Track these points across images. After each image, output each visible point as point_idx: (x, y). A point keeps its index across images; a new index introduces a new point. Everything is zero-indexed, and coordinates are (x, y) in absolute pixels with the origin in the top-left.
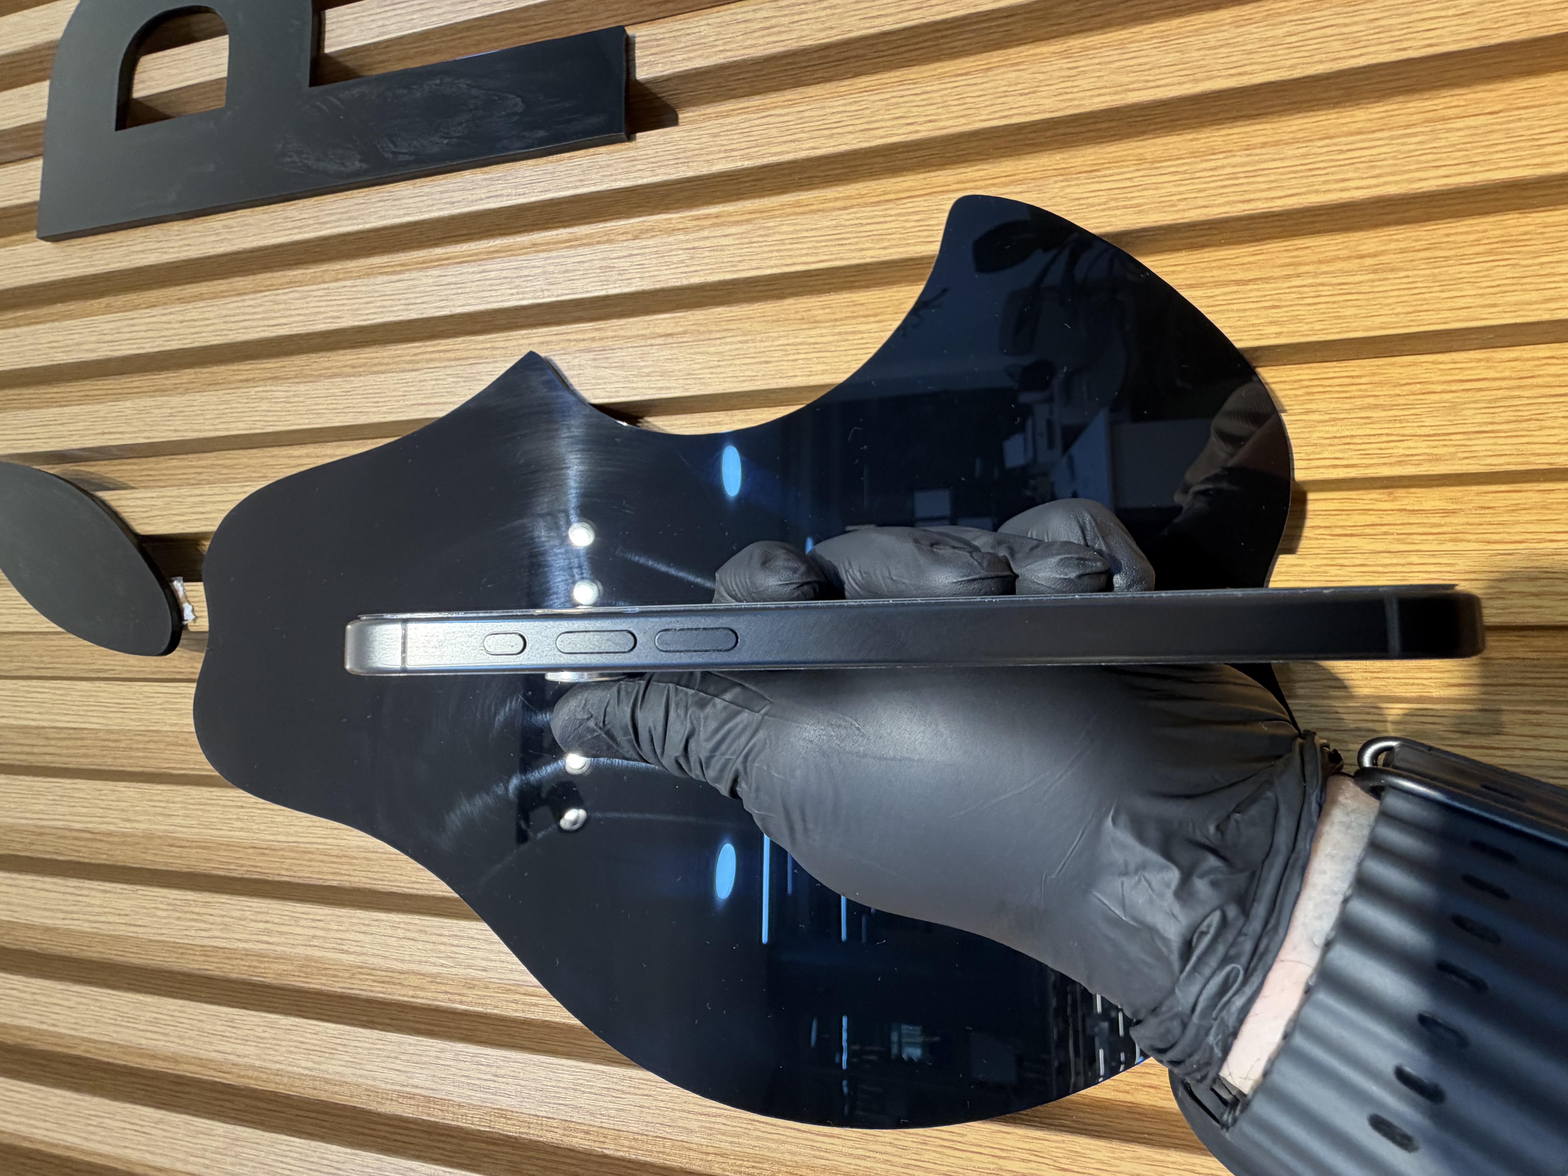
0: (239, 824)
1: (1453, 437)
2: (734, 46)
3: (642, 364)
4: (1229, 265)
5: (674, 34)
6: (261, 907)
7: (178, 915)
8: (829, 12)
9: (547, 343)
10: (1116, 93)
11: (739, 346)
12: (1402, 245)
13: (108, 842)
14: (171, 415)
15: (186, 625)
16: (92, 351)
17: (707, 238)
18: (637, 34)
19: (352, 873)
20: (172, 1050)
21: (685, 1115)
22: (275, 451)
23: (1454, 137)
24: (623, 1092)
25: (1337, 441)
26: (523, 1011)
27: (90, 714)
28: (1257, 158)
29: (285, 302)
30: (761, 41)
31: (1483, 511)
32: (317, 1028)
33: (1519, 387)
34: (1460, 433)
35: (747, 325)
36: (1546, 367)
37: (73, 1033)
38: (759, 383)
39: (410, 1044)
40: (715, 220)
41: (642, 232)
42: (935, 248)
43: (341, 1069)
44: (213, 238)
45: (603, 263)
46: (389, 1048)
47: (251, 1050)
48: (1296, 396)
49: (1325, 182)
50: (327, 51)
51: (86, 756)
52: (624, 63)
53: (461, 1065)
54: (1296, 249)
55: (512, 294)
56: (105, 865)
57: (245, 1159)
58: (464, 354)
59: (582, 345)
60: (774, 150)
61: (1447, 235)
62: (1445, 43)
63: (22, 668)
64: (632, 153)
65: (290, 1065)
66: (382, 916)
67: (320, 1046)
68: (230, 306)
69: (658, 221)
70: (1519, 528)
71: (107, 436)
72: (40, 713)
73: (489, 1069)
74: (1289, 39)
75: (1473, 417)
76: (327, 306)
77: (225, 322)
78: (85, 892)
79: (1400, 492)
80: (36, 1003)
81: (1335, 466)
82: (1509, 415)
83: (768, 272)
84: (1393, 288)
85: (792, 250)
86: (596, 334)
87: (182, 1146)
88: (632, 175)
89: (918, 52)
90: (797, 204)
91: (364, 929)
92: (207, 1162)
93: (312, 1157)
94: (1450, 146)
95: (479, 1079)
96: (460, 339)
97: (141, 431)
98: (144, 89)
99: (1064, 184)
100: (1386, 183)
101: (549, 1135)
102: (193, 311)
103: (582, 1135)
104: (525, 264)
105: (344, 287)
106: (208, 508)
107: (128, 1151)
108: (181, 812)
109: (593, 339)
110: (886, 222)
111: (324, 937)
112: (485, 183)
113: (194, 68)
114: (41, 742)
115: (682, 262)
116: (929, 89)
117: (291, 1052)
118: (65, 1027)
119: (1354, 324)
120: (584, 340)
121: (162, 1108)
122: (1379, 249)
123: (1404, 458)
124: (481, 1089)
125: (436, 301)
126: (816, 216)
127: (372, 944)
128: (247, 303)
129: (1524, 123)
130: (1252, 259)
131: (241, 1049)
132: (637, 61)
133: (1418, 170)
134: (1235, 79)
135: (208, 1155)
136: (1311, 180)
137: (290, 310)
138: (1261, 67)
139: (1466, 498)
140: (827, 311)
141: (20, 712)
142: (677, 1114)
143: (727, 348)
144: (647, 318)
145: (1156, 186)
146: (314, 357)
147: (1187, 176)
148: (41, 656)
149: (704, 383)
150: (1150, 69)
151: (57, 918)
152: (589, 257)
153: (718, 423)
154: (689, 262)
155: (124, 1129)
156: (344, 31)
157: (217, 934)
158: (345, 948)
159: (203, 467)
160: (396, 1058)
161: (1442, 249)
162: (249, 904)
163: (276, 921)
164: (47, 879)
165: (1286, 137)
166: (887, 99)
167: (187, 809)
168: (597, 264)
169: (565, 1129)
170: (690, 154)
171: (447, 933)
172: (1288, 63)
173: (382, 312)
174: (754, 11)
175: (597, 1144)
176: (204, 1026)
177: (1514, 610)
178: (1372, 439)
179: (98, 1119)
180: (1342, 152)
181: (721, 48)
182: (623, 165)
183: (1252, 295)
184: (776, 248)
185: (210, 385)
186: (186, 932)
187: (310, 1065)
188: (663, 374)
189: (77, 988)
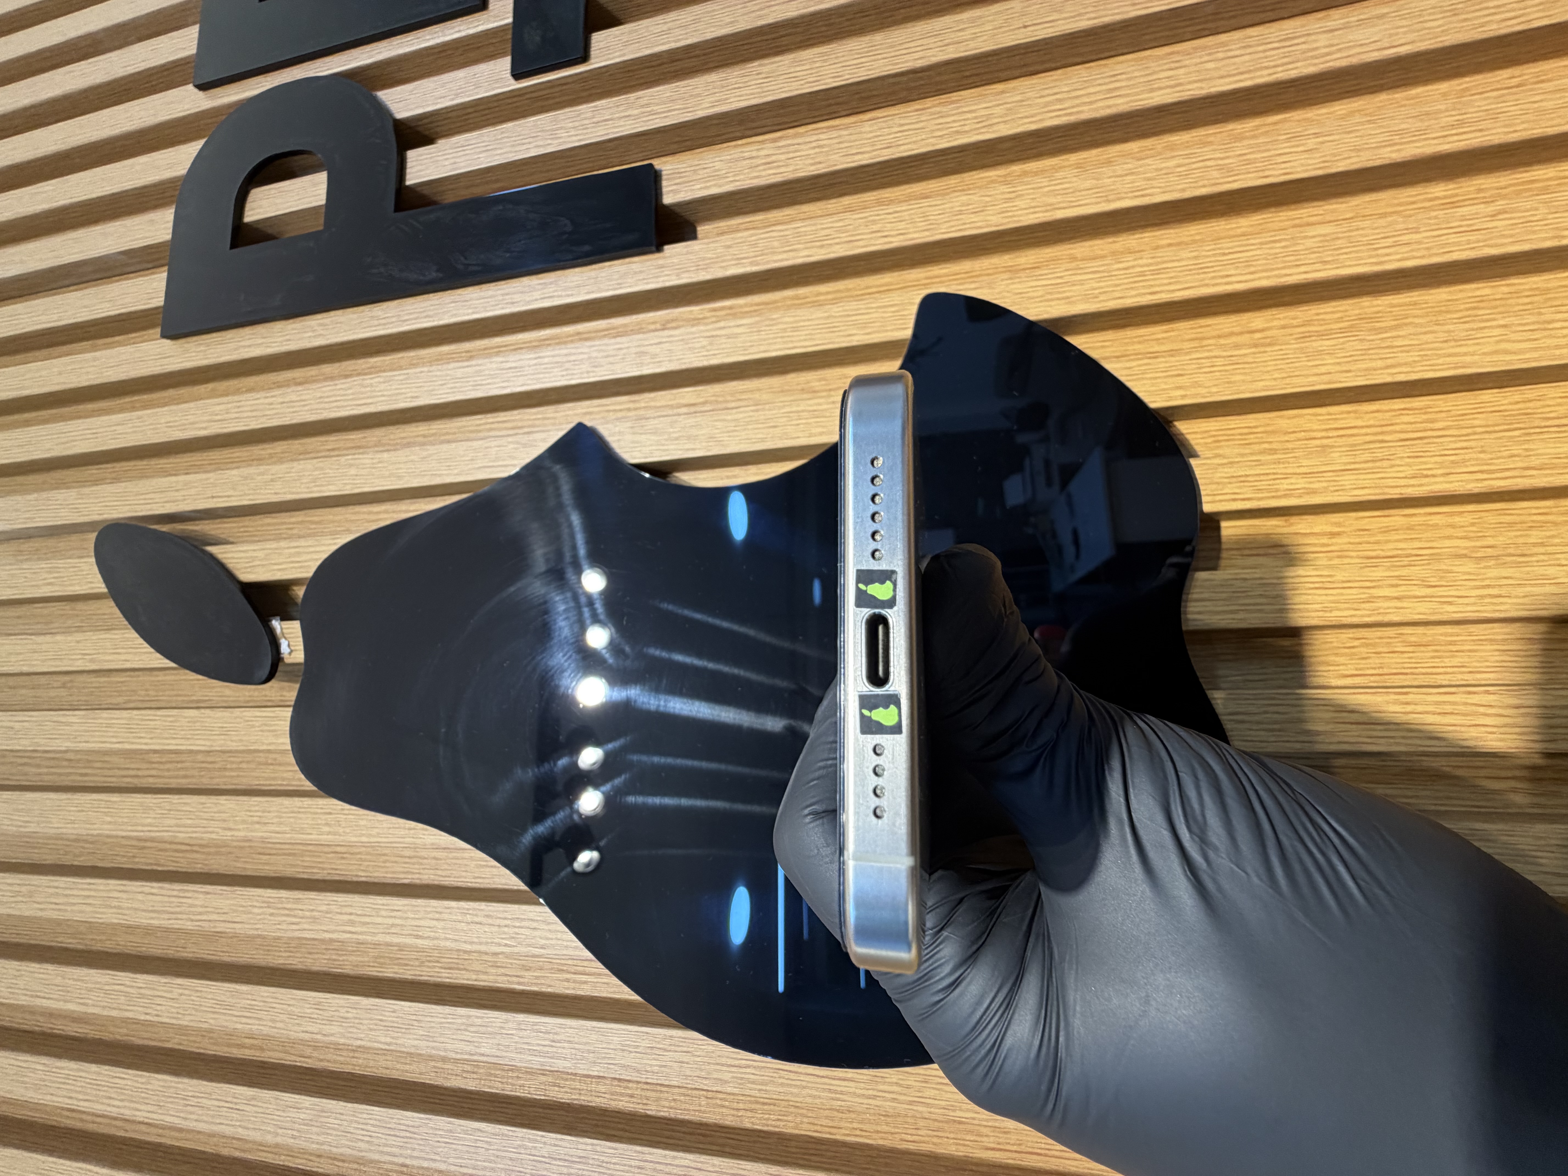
0: (326, 829)
1: (1325, 474)
2: (742, 177)
3: (671, 430)
4: (1148, 340)
5: (692, 168)
6: (345, 901)
7: (272, 911)
8: (817, 150)
9: (590, 413)
10: (1047, 211)
11: (751, 414)
12: (1282, 322)
13: (203, 853)
14: (272, 480)
15: (283, 659)
16: (205, 428)
17: (724, 328)
18: (663, 168)
19: (422, 871)
20: (265, 1032)
21: (718, 1067)
22: (358, 508)
23: (1309, 243)
24: (665, 1050)
25: (1234, 480)
26: (574, 989)
27: (196, 737)
28: (1159, 260)
29: (371, 385)
30: (763, 173)
31: (1362, 533)
32: (395, 1007)
33: (1382, 433)
34: (1330, 471)
35: (757, 396)
36: (1401, 417)
37: (174, 1021)
38: (768, 444)
39: (477, 1017)
40: (729, 311)
41: (668, 322)
42: (907, 333)
43: (416, 1043)
44: (310, 334)
45: (638, 350)
46: (459, 1021)
47: (335, 1029)
48: (1206, 443)
49: (1213, 278)
50: (408, 183)
51: (185, 777)
52: (653, 192)
53: (521, 1033)
54: (1201, 327)
55: (563, 376)
56: (201, 873)
57: (329, 1128)
58: (520, 424)
59: (619, 415)
60: (776, 258)
61: (1318, 314)
62: (1298, 172)
63: (130, 701)
64: (661, 262)
65: (370, 1041)
66: (453, 904)
67: (397, 1023)
68: (324, 389)
69: (680, 313)
70: (1391, 546)
71: (215, 500)
72: (151, 738)
73: (547, 1036)
74: (1179, 169)
75: (1339, 459)
76: (406, 388)
77: (319, 403)
78: (189, 895)
79: (1294, 519)
80: (143, 996)
81: (1234, 500)
82: (1367, 456)
83: (774, 354)
84: (1270, 358)
85: (793, 336)
86: (631, 405)
87: (273, 1119)
88: (662, 279)
89: (890, 178)
90: (797, 297)
91: (437, 916)
92: (295, 1133)
93: (390, 1123)
94: (1306, 249)
95: (539, 1045)
96: (515, 412)
97: (245, 494)
98: (252, 215)
99: (1009, 281)
100: (1260, 278)
101: (598, 1100)
102: (292, 394)
103: (627, 1099)
104: (573, 351)
105: (422, 372)
106: (304, 558)
107: (224, 1127)
108: (275, 820)
109: (629, 410)
110: (867, 313)
111: (402, 925)
112: (540, 287)
113: (297, 198)
114: (145, 766)
115: (703, 347)
116: (898, 209)
117: (371, 1030)
118: (168, 1017)
119: (1243, 388)
120: (621, 410)
121: (254, 1087)
122: (1266, 325)
123: (1288, 492)
124: (539, 1054)
125: (498, 383)
126: (811, 310)
127: (444, 929)
128: (338, 387)
129: (1361, 232)
130: (1164, 335)
131: (327, 1029)
132: (664, 190)
133: (1284, 268)
134: (1138, 199)
135: (296, 1126)
136: (1202, 276)
137: (374, 391)
138: (1158, 190)
139: (1347, 523)
140: (823, 383)
141: (134, 737)
142: (712, 1067)
143: (741, 416)
144: (675, 391)
145: (1081, 283)
146: (392, 429)
147: (1106, 274)
148: (146, 690)
149: (723, 445)
150: (1072, 193)
151: (164, 919)
152: (626, 345)
153: (735, 477)
154: (709, 348)
155: (219, 1107)
156: (423, 167)
157: (306, 926)
158: (420, 933)
159: (293, 523)
160: (466, 1030)
161: (1314, 325)
162: (335, 899)
163: (359, 912)
164: (155, 884)
165: (1186, 239)
166: (865, 218)
167: (281, 817)
168: (634, 350)
169: (612, 1094)
170: (708, 261)
171: (510, 917)
172: (1180, 187)
173: (454, 392)
174: (758, 150)
175: (640, 1106)
176: (294, 1009)
177: (1382, 611)
178: (1262, 478)
179: (196, 1100)
180: (1224, 254)
181: (731, 179)
182: (653, 271)
183: (1161, 366)
184: (780, 335)
185: (300, 454)
186: (278, 927)
187: (389, 1040)
188: (689, 438)
189: (180, 981)
